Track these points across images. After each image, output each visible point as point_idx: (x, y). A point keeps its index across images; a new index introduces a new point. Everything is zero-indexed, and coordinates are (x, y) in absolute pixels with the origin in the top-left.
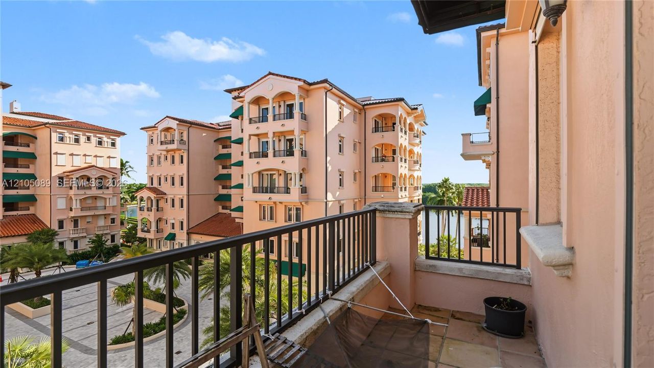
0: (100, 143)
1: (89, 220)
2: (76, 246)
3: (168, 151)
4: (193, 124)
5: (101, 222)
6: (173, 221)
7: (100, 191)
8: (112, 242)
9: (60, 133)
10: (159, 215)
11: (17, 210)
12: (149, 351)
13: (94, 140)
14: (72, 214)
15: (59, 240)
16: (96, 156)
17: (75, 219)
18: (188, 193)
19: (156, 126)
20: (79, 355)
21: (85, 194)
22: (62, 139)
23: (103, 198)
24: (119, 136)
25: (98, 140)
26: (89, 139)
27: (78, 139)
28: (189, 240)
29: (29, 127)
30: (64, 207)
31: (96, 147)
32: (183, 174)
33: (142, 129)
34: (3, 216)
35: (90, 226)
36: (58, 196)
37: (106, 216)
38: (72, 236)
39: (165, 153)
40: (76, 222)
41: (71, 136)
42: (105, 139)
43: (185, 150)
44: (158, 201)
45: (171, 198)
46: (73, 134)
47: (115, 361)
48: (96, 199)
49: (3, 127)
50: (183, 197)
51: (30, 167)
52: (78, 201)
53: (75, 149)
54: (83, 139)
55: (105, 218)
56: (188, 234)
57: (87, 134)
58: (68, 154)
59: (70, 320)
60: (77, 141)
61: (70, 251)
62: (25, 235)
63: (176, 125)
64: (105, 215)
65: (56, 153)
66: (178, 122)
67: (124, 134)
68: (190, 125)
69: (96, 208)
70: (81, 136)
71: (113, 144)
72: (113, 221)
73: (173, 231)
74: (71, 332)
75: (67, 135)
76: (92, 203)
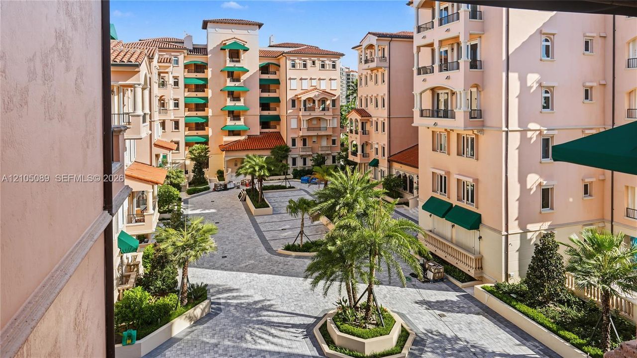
0: (323, 66)
1: (315, 139)
2: (305, 163)
3: (372, 70)
4: (393, 38)
5: (324, 143)
6: (376, 146)
7: (323, 113)
8: (333, 163)
9: (293, 60)
10: (365, 138)
11: (269, 128)
12: (306, 264)
13: (318, 63)
14: (301, 134)
15: (292, 156)
16: (320, 79)
17: (304, 138)
18: (390, 116)
19: (361, 44)
20: (263, 251)
21: (310, 115)
22: (294, 66)
23: (325, 119)
24: (339, 58)
25: (321, 63)
26: (314, 63)
27: (306, 64)
28: (390, 168)
29: (276, 57)
30: (296, 127)
31: (320, 70)
32: (384, 94)
33: (353, 48)
34: (260, 132)
35: (315, 145)
36: (291, 117)
37: (328, 137)
38: (302, 153)
39: (369, 72)
40: (304, 140)
41: (300, 62)
42: (327, 62)
43: (386, 67)
44: (363, 123)
45: (375, 121)
46: (302, 60)
47: (280, 263)
48: (320, 120)
49: (260, 59)
50: (384, 120)
51: (277, 91)
52: (305, 122)
53: (304, 74)
54: (309, 63)
55: (327, 139)
56: (389, 161)
57: (312, 59)
58: (298, 78)
59: (273, 223)
60: (305, 66)
61: (300, 167)
62: (270, 149)
63: (376, 41)
64: (327, 135)
65: (290, 79)
66: (377, 38)
67: (343, 55)
68: (390, 39)
69: (319, 129)
70: (308, 61)
71: (334, 66)
72: (334, 142)
73: (376, 157)
74: (268, 232)
75: (297, 61)
76: (317, 124)
